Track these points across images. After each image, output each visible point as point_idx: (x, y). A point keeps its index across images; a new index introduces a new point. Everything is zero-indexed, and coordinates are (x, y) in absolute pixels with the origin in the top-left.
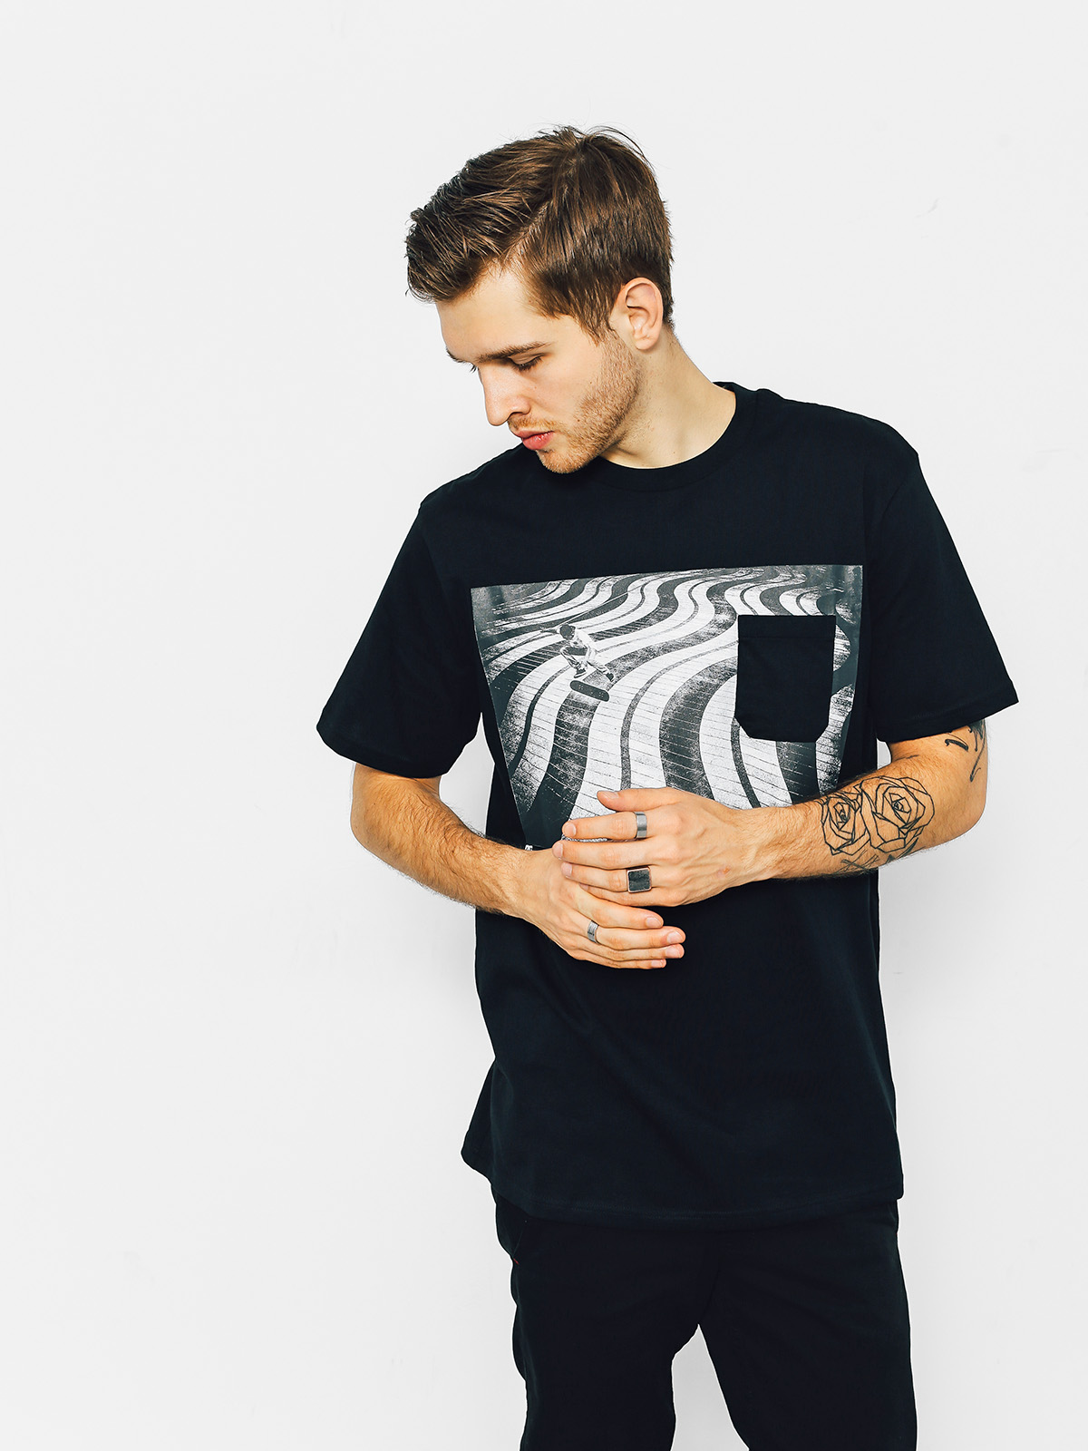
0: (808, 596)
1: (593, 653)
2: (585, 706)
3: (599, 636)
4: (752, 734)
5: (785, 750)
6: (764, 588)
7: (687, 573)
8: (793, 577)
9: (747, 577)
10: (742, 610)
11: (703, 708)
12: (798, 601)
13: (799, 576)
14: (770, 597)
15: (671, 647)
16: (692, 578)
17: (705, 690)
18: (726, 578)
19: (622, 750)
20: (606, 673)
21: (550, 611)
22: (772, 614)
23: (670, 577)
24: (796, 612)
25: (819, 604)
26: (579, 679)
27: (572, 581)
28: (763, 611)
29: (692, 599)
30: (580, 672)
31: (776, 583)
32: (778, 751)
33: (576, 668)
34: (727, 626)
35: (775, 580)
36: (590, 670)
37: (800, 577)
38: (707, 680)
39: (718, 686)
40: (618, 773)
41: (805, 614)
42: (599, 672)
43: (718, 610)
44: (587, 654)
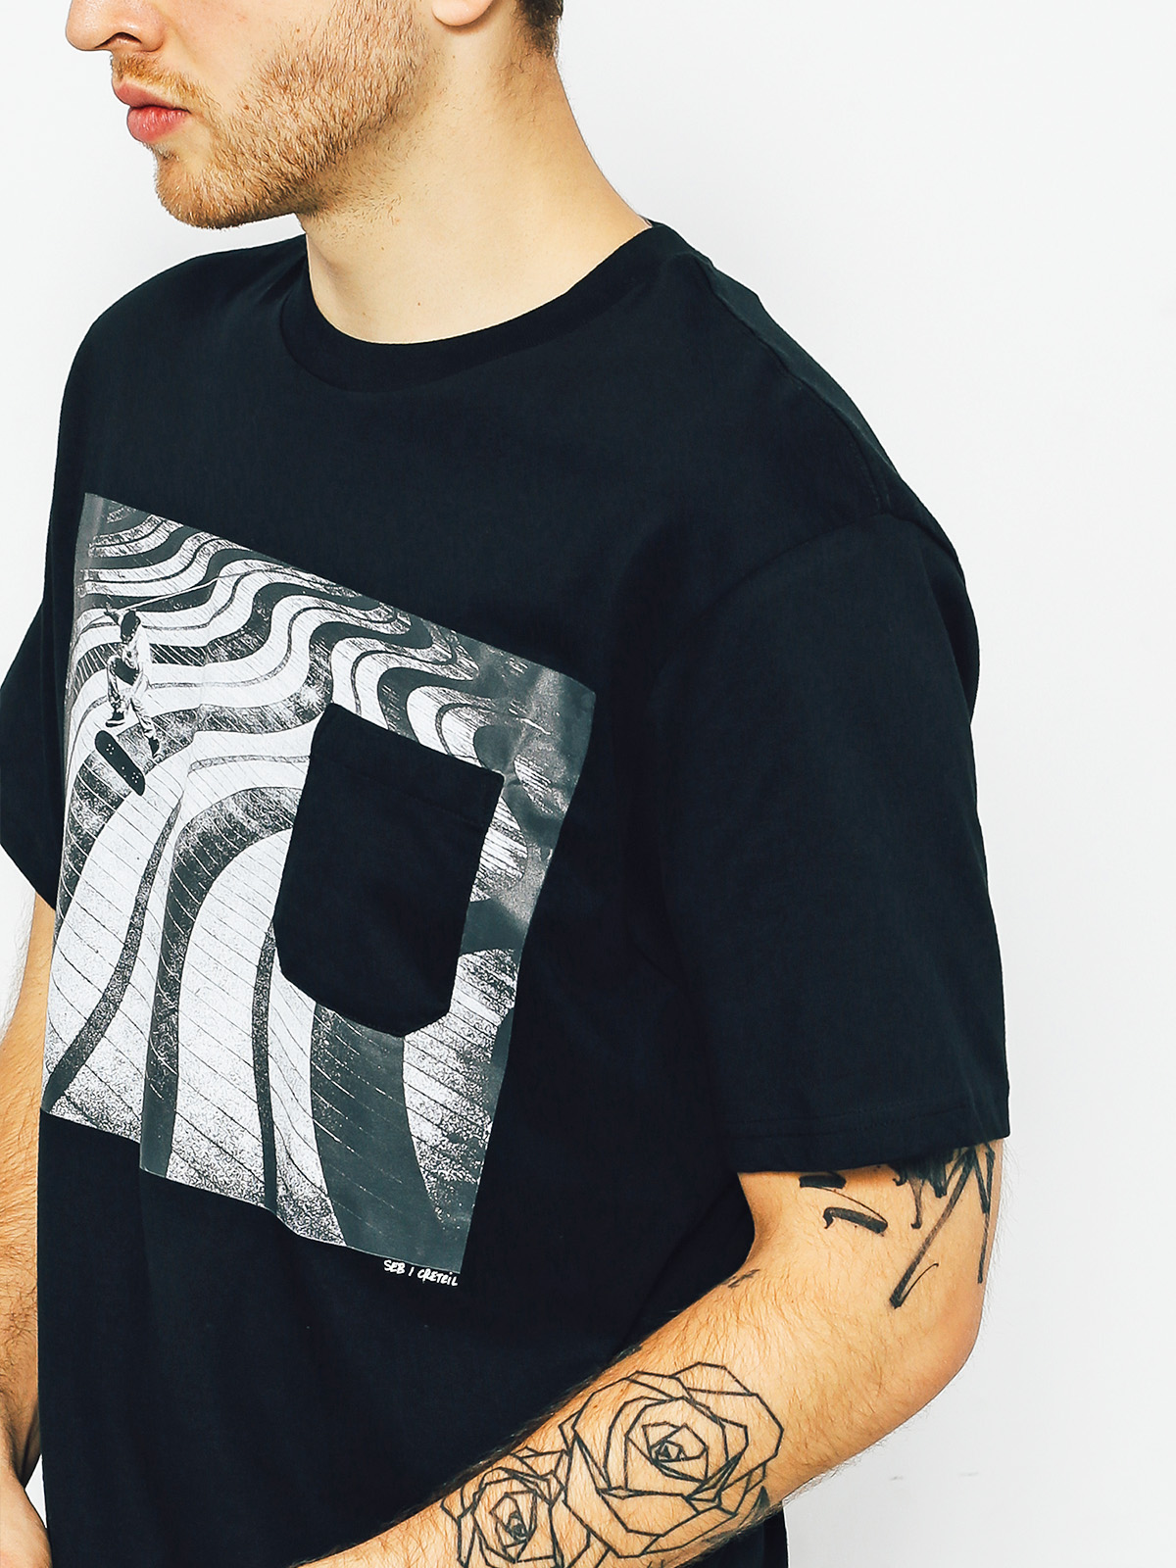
0: (464, 713)
1: (144, 684)
2: (104, 791)
3: (165, 654)
4: (287, 973)
5: (327, 1027)
6: (393, 663)
7: (305, 578)
8: (452, 661)
9: (383, 629)
10: (343, 698)
12: (443, 710)
13: (465, 662)
14: (397, 686)
15: (224, 720)
16: (310, 592)
18: (353, 616)
19: (136, 909)
20: (149, 735)
21: (130, 574)
22: (385, 725)
23: (285, 576)
24: (427, 737)
25: (479, 740)
26: (113, 732)
27: (174, 527)
28: (373, 713)
29: (290, 636)
30: (118, 716)
31: (417, 660)
32: (316, 1024)
33: (114, 706)
34: (306, 715)
35: (419, 653)
36: (130, 720)
37: (466, 668)
38: (239, 815)
39: (254, 837)
40: (114, 952)
41: (442, 750)
42: (140, 728)
43: (312, 679)
44: (136, 683)
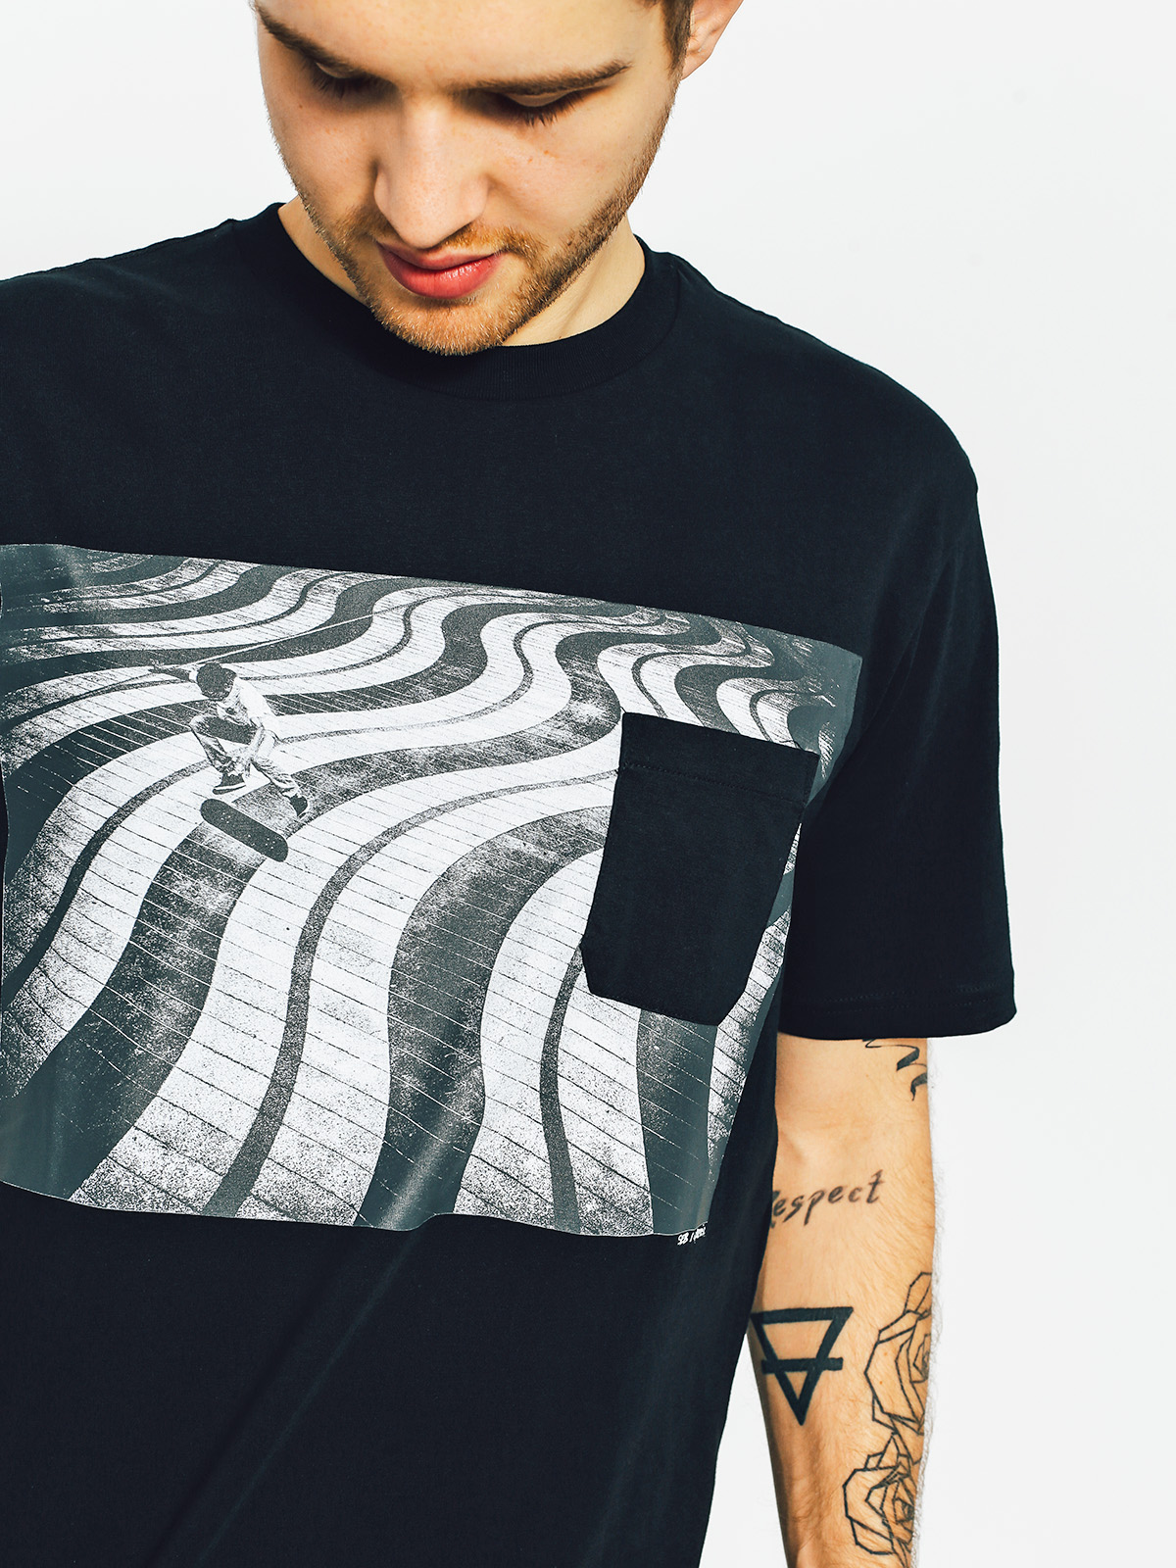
0: (775, 698)
1: (269, 741)
2: (227, 864)
3: (288, 705)
4: (597, 988)
5: (653, 1034)
6: (686, 662)
7: (516, 595)
8: (748, 651)
9: (653, 631)
10: (633, 703)
11: (513, 914)
12: (755, 699)
13: (760, 650)
14: (697, 684)
15: (455, 759)
16: (525, 609)
17: (523, 872)
18: (604, 624)
19: (295, 981)
20: (291, 794)
21: (181, 625)
22: (698, 723)
23: (476, 597)
24: (747, 728)
25: (794, 721)
26: (227, 799)
27: (244, 567)
28: (680, 712)
29: (521, 655)
30: (230, 781)
31: (711, 655)
32: (642, 1031)
33: (223, 770)
34: (593, 731)
35: (711, 649)
36: (255, 781)
37: (761, 655)
38: (531, 849)
39: (553, 868)
40: (274, 1032)
41: (762, 738)
42: (273, 789)
43: (579, 692)
44: (255, 741)
